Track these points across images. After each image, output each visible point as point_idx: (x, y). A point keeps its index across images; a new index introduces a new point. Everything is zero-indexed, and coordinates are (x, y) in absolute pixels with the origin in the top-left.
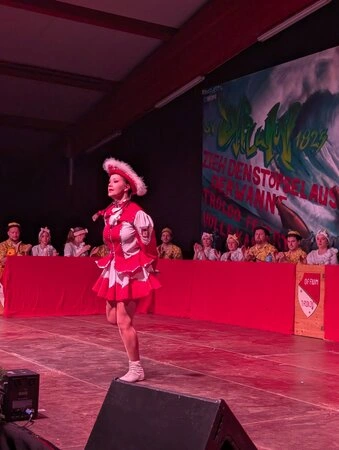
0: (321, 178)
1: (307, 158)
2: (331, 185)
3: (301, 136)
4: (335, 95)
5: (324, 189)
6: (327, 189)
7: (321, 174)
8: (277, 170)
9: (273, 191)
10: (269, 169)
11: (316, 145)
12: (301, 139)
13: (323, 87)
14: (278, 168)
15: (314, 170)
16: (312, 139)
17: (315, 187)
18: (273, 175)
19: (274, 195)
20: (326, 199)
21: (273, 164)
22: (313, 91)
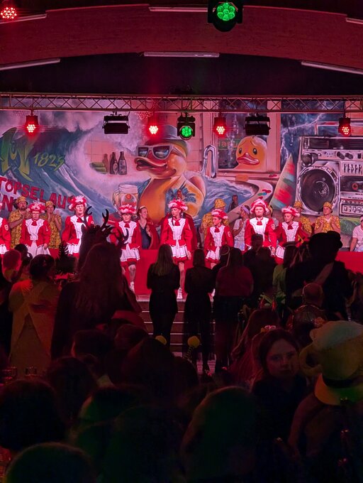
0: (59, 189)
1: (46, 173)
2: (69, 195)
3: (39, 157)
4: (72, 133)
5: (62, 198)
6: (65, 197)
7: (59, 186)
8: (14, 179)
9: (11, 194)
10: (5, 177)
11: (54, 165)
12: (39, 158)
13: (60, 125)
14: (15, 177)
15: (53, 182)
16: (50, 160)
17: (54, 194)
18: (10, 182)
19: (12, 198)
20: (64, 204)
21: (10, 174)
22: (51, 126)
